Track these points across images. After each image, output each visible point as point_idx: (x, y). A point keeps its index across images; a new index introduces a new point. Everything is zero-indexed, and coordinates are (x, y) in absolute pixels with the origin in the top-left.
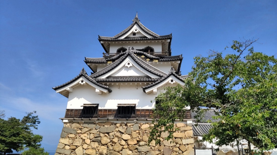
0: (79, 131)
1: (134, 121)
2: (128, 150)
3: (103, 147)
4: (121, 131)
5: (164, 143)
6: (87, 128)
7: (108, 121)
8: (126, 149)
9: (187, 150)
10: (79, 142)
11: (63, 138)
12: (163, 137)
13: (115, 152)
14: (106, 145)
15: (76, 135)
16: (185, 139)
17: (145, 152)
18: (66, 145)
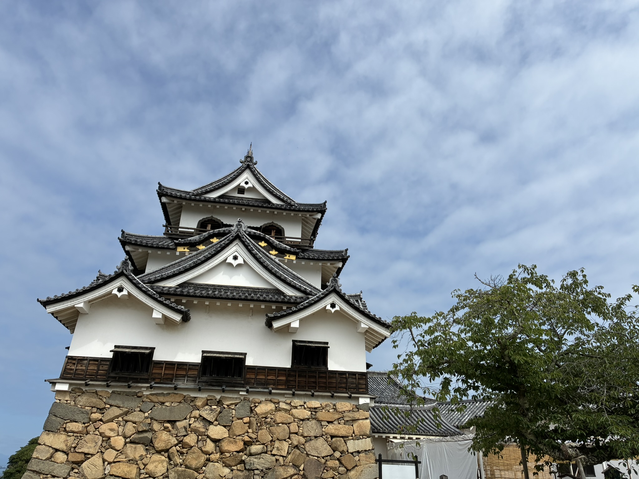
0: (96, 416)
1: (241, 393)
2: (219, 465)
3: (157, 457)
4: (205, 416)
5: (307, 449)
6: (119, 407)
7: (176, 392)
8: (216, 464)
9: (356, 466)
10: (94, 444)
11: (49, 431)
12: (306, 435)
13: (187, 469)
14: (165, 452)
15: (86, 425)
16: (353, 439)
17: (262, 470)
18: (57, 450)
